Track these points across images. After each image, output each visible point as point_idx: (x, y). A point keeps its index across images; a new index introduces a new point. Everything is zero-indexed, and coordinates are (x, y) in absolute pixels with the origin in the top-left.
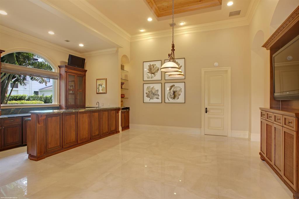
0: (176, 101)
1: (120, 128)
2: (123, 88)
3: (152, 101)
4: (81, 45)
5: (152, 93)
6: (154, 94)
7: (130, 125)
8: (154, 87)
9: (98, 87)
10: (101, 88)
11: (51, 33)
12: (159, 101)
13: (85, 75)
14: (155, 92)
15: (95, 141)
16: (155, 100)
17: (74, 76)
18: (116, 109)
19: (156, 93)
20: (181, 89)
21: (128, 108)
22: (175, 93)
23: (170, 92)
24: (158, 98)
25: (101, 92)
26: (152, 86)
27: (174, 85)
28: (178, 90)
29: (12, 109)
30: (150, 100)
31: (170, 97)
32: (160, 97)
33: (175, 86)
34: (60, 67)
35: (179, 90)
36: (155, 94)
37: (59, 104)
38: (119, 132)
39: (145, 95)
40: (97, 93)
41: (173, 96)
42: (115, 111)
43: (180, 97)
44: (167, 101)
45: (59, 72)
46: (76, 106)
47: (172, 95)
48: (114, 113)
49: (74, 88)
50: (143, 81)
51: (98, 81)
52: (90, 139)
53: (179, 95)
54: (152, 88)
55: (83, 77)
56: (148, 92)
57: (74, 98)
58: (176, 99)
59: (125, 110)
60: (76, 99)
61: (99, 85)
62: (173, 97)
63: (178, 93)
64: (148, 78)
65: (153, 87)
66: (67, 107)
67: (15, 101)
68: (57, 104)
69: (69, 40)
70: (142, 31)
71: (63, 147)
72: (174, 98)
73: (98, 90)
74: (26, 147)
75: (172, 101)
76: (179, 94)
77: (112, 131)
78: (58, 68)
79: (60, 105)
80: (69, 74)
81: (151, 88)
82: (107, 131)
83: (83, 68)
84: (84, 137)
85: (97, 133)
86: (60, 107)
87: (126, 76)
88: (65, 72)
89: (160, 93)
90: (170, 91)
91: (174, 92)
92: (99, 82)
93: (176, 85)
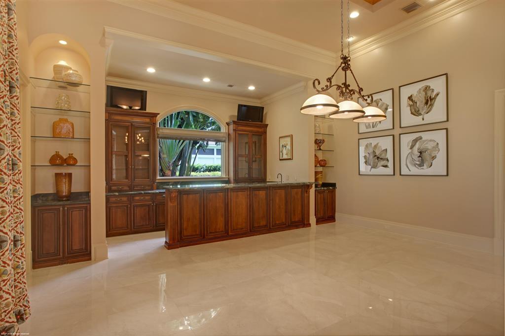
0: (425, 170)
1: (313, 219)
2: (322, 149)
3: (375, 171)
4: (252, 88)
5: (376, 156)
6: (378, 158)
7: (337, 215)
8: (379, 145)
9: (281, 150)
10: (285, 152)
11: (207, 80)
12: (389, 171)
13: (265, 133)
14: (381, 155)
15: (259, 235)
16: (380, 170)
17: (248, 134)
18: (302, 186)
19: (383, 156)
20: (438, 144)
21: (334, 185)
22: (424, 154)
23: (411, 153)
24: (386, 166)
25: (285, 157)
26: (374, 142)
27: (421, 138)
28: (430, 147)
29: (170, 182)
30: (371, 169)
31: (411, 164)
32: (390, 164)
33: (423, 139)
34: (228, 124)
35: (433, 147)
36: (381, 159)
37: (227, 177)
38: (309, 225)
39: (362, 160)
40: (280, 160)
41: (419, 161)
42: (300, 189)
43: (434, 162)
44: (405, 171)
45: (227, 131)
46: (250, 180)
47: (416, 158)
48: (300, 193)
49: (247, 153)
50: (359, 133)
51: (281, 140)
52: (251, 231)
53: (434, 158)
54: (376, 146)
55: (261, 135)
56: (367, 155)
57: (247, 167)
58: (425, 166)
59: (325, 188)
60: (250, 168)
61: (283, 145)
62: (418, 163)
63: (430, 155)
64: (367, 128)
65: (377, 144)
66: (236, 181)
67: (209, 172)
68: (224, 177)
69: (231, 84)
70: (351, 39)
71: (204, 237)
72: (421, 165)
73: (281, 154)
74: (164, 232)
75: (415, 171)
76: (433, 155)
77: (295, 222)
78: (225, 126)
79: (229, 178)
80: (239, 134)
81: (373, 146)
82: (284, 221)
83: (262, 122)
84: (240, 227)
85: (263, 223)
86: (228, 182)
87: (330, 127)
88: (234, 130)
89: (389, 156)
90: (410, 151)
91: (421, 153)
92: (283, 142)
93: (426, 136)
